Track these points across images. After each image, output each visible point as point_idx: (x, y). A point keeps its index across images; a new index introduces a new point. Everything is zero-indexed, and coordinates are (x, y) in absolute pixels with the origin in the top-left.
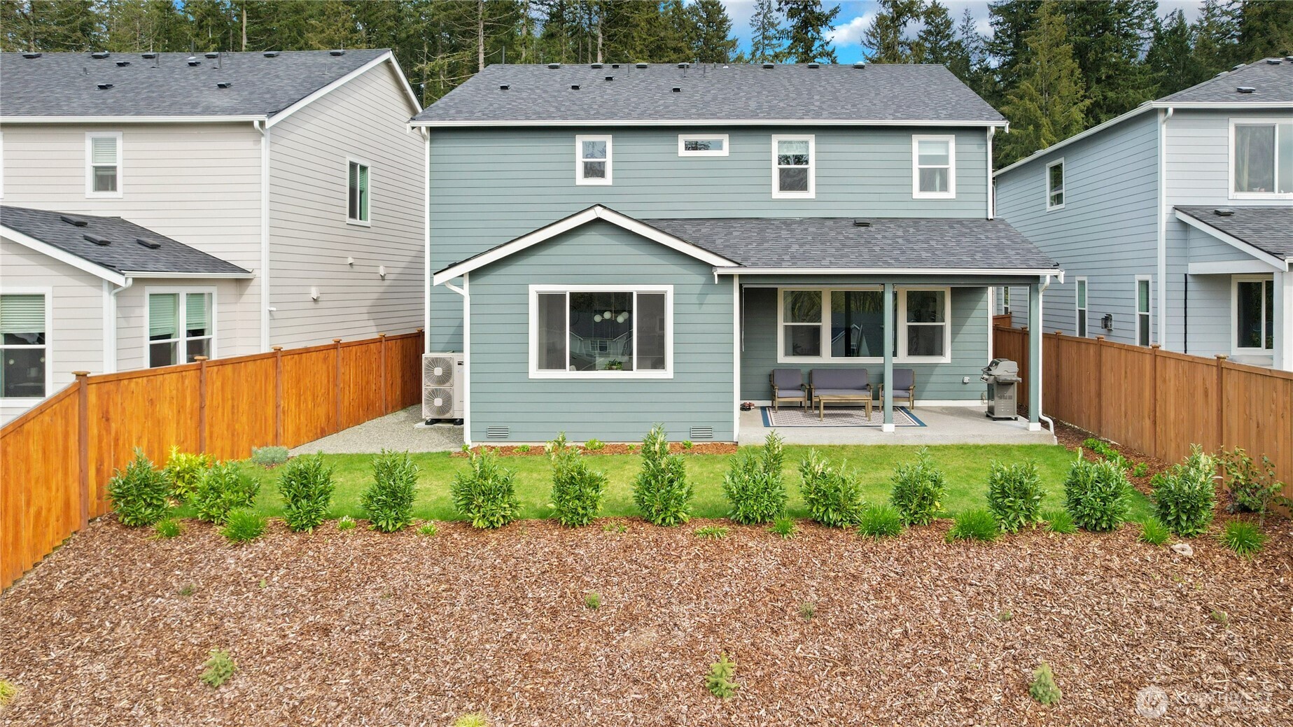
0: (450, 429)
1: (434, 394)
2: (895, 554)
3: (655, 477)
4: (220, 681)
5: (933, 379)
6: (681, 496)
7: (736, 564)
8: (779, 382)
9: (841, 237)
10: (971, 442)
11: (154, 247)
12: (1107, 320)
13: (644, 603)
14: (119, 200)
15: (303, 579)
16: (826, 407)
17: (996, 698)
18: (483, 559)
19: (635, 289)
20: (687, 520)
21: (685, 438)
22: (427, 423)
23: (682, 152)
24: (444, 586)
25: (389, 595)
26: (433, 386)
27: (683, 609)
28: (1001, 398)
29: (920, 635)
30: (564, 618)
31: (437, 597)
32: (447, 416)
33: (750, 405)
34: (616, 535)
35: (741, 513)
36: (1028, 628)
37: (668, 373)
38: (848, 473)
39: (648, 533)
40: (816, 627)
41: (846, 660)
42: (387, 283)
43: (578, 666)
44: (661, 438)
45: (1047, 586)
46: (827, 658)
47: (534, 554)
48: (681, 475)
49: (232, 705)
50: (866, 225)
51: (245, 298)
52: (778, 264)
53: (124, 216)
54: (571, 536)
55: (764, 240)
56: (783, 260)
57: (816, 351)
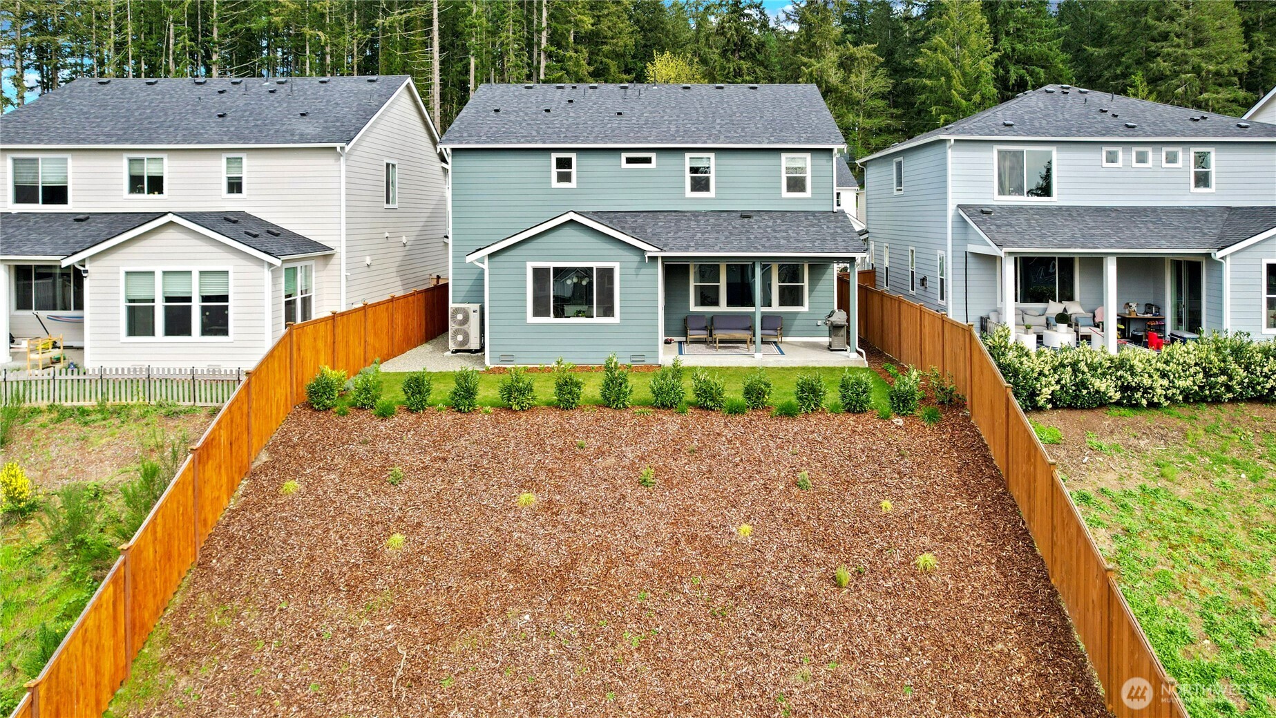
0: (468, 357)
1: (456, 332)
2: (742, 423)
3: (612, 382)
4: (398, 482)
5: (796, 322)
6: (626, 392)
7: (656, 428)
8: (690, 324)
9: (730, 227)
10: (811, 365)
11: (277, 235)
12: (923, 280)
13: (608, 446)
14: (244, 200)
15: (424, 436)
16: (720, 342)
17: (781, 487)
18: (520, 426)
19: (595, 265)
20: (629, 406)
21: (628, 362)
22: (453, 352)
23: (624, 165)
24: (501, 439)
25: (474, 443)
26: (457, 327)
27: (628, 449)
28: (835, 336)
29: (748, 461)
30: (566, 453)
31: (499, 444)
32: (466, 347)
33: (671, 340)
34: (591, 414)
35: (659, 402)
36: (805, 458)
37: (615, 320)
38: (717, 380)
39: (608, 413)
40: (696, 457)
41: (710, 472)
42: (407, 248)
43: (576, 474)
44: (615, 360)
45: (820, 439)
46: (700, 470)
47: (547, 423)
48: (626, 380)
49: (407, 492)
50: (749, 217)
51: (329, 267)
52: (686, 250)
53: (247, 211)
54: (566, 414)
55: (679, 230)
56: (690, 246)
57: (716, 303)
